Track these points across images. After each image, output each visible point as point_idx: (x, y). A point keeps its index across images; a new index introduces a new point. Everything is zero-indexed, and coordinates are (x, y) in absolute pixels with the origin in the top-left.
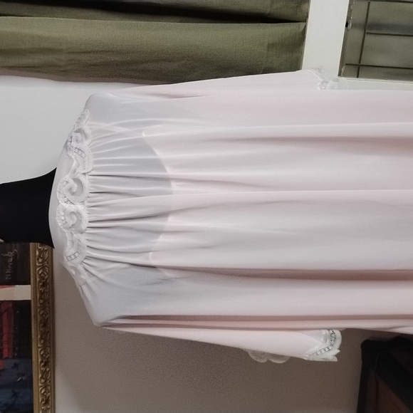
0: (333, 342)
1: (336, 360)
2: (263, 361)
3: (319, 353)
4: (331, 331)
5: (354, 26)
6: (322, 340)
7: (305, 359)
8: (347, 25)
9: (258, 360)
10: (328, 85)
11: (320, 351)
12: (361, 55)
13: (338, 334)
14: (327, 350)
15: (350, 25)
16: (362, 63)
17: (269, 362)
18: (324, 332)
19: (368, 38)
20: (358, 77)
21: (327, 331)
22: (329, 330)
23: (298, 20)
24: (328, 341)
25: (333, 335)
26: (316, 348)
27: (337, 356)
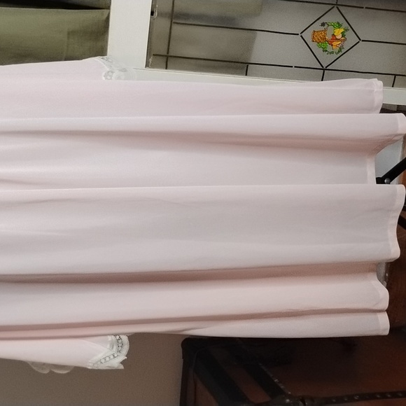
0: (120, 348)
1: (122, 367)
2: (46, 372)
3: (103, 361)
4: (118, 337)
5: (160, 15)
6: (108, 346)
7: (89, 368)
8: (152, 13)
9: (41, 371)
10: (114, 75)
11: (105, 359)
12: (169, 46)
13: (125, 339)
14: (112, 357)
15: (156, 14)
16: (170, 55)
17: (51, 372)
18: (110, 338)
19: (175, 27)
20: (166, 68)
21: (113, 336)
22: (115, 335)
23: (101, 7)
24: (115, 347)
25: (120, 341)
26: (100, 356)
27: (123, 363)
